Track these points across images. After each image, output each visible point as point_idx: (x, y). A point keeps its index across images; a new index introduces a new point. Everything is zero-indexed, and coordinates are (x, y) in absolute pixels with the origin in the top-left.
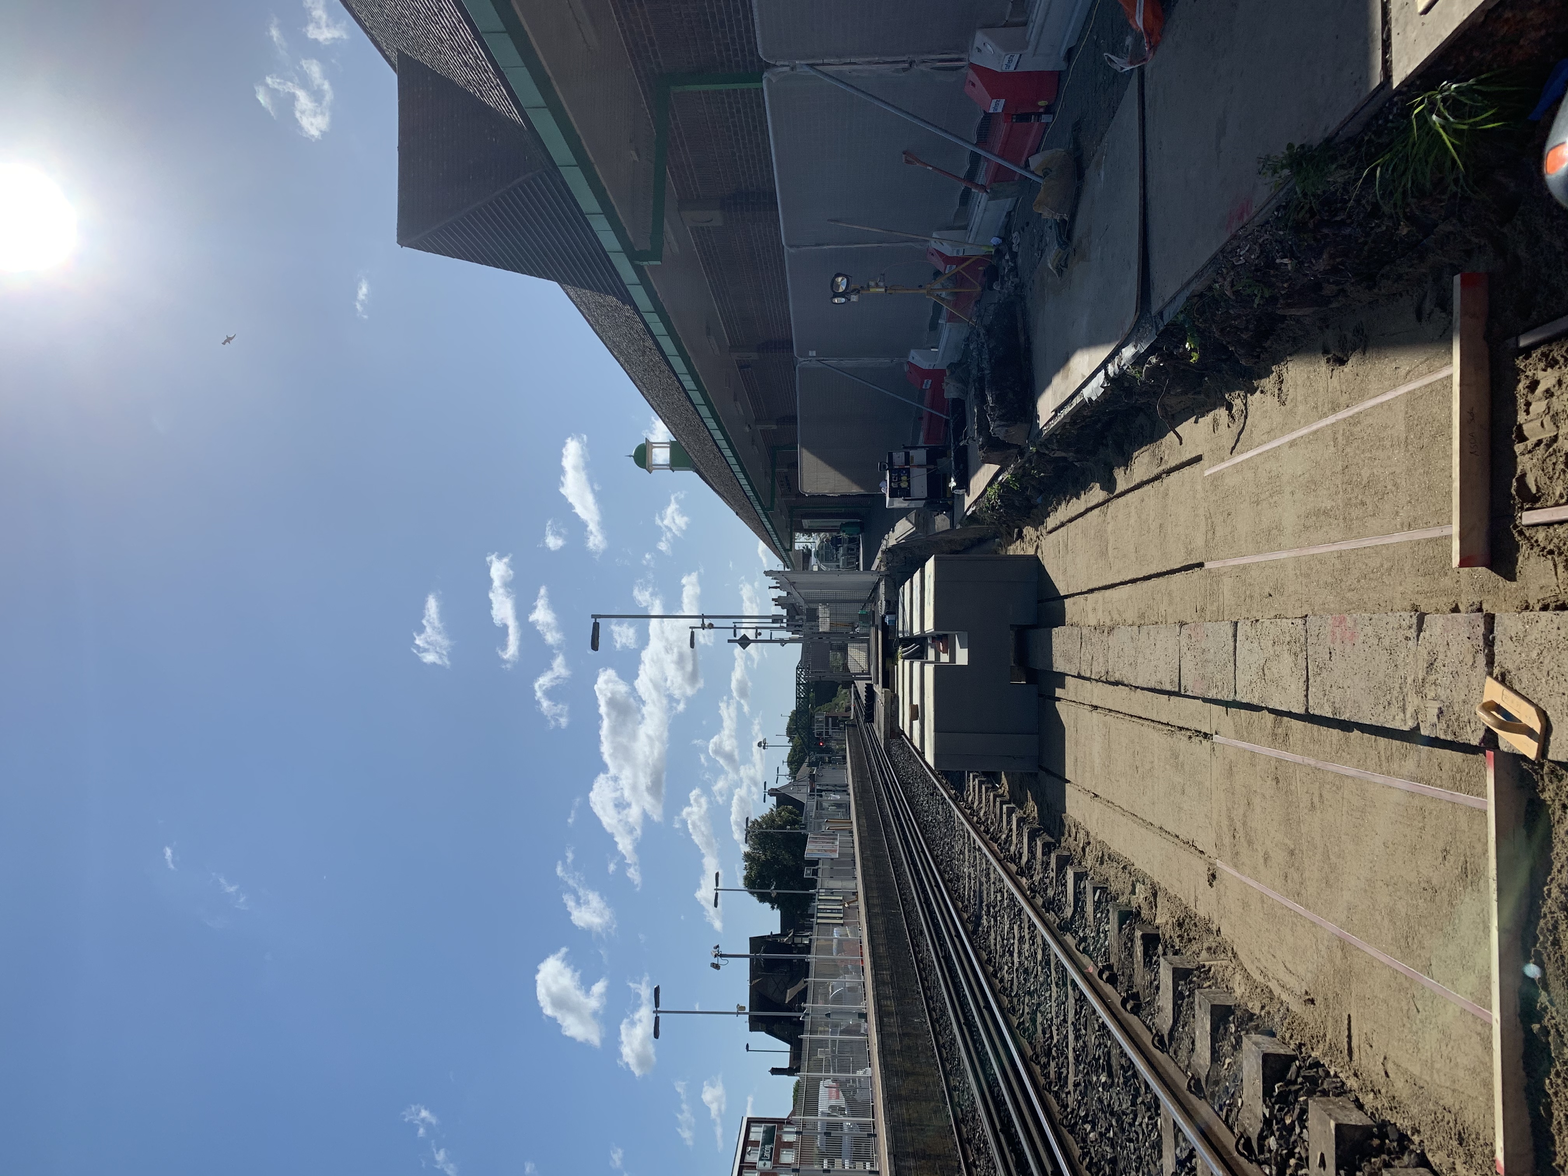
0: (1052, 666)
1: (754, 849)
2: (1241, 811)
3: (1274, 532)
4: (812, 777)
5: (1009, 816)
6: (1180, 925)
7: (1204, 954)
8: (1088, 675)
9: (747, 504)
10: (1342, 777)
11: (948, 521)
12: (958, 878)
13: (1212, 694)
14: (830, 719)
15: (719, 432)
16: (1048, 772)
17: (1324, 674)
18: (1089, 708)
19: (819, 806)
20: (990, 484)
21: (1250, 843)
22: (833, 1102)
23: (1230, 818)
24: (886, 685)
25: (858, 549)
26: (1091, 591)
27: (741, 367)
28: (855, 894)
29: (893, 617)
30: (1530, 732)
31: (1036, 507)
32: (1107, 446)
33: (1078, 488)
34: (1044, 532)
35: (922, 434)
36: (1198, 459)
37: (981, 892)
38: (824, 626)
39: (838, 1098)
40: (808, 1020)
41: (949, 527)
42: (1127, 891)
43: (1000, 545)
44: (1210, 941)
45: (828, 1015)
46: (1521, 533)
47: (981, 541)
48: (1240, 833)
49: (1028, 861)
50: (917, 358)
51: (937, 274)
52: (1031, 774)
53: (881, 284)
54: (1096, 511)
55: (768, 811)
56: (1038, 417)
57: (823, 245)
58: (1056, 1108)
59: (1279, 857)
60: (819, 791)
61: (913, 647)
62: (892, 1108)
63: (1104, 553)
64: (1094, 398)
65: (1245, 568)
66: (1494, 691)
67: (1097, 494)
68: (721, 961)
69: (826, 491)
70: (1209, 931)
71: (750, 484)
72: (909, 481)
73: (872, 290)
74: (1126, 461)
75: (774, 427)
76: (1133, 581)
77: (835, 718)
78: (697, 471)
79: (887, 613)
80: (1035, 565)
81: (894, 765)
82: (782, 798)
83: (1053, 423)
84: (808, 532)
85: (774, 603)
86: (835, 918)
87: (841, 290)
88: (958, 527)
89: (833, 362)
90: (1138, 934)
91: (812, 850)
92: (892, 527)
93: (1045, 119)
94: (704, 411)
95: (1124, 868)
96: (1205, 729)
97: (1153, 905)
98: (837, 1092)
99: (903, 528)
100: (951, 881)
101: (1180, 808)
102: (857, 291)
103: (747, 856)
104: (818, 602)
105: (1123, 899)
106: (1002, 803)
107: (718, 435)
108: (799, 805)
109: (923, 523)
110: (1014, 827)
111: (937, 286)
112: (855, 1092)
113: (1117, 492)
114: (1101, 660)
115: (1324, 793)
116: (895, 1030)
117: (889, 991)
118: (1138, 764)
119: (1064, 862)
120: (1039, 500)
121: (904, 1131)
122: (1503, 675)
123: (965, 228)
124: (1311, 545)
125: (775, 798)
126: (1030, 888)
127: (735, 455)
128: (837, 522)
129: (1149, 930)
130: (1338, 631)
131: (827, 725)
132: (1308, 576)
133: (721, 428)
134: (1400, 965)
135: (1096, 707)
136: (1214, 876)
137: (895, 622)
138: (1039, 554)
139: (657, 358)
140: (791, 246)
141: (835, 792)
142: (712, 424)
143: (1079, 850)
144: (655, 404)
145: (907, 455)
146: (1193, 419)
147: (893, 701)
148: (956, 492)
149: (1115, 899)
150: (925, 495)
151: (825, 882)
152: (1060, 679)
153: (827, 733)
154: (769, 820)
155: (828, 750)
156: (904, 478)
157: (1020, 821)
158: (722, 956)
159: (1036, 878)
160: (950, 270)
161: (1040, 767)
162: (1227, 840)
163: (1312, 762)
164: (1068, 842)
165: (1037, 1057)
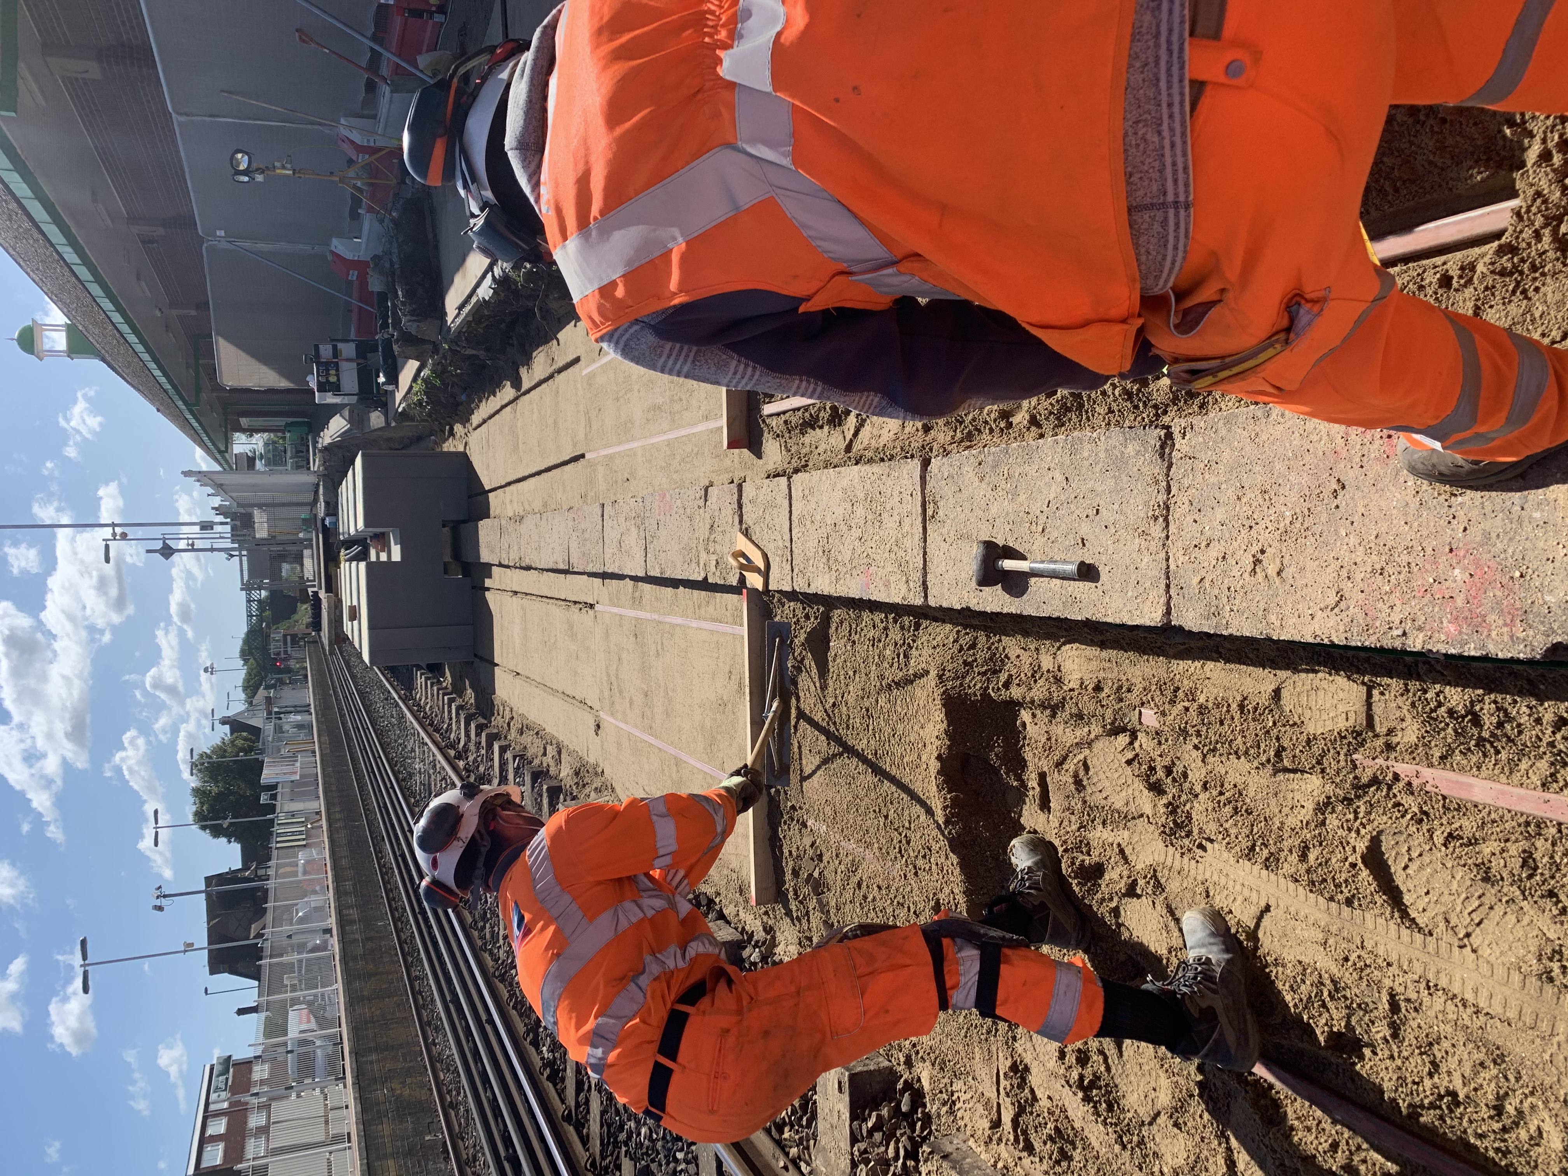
0: (479, 558)
1: (205, 782)
2: (615, 666)
3: (629, 425)
4: (269, 700)
5: (450, 706)
6: (577, 774)
7: (593, 794)
8: (506, 563)
9: (166, 398)
10: (673, 626)
11: (383, 419)
12: (411, 775)
13: (589, 569)
14: (289, 638)
15: (117, 314)
16: (481, 658)
17: (655, 540)
18: (510, 594)
19: (279, 729)
20: (415, 380)
21: (621, 692)
22: (304, 1027)
23: (608, 675)
24: (329, 589)
25: (308, 451)
26: (509, 484)
27: (144, 242)
28: (318, 813)
29: (333, 519)
30: (757, 570)
31: (462, 404)
32: (513, 345)
33: (492, 387)
34: (471, 429)
35: (353, 330)
36: (577, 360)
37: (430, 785)
38: (262, 532)
39: (309, 1021)
40: (267, 945)
41: (383, 424)
42: (540, 754)
43: (436, 443)
44: (597, 783)
45: (290, 937)
46: (764, 421)
47: (419, 439)
48: (615, 687)
49: (465, 744)
50: (340, 247)
51: (351, 162)
52: (467, 663)
53: (289, 166)
54: (508, 408)
55: (218, 741)
56: (446, 314)
57: (218, 116)
58: (490, 963)
59: (639, 699)
60: (276, 713)
61: (356, 549)
62: (354, 1010)
63: (516, 448)
64: (487, 298)
65: (611, 457)
66: (742, 544)
67: (507, 392)
68: (164, 902)
69: (250, 384)
70: (596, 774)
71: (165, 374)
72: (338, 375)
73: (278, 171)
74: (527, 360)
75: (193, 313)
76: (539, 473)
77: (294, 636)
78: (104, 360)
79: (327, 515)
80: (463, 461)
81: (353, 677)
82: (235, 725)
83: (458, 321)
84: (251, 431)
85: (214, 512)
86: (299, 840)
87: (241, 168)
88: (393, 424)
89: (247, 244)
90: (545, 787)
91: (268, 775)
92: (325, 424)
93: (439, 18)
94: (96, 290)
95: (537, 733)
96: (590, 601)
97: (559, 762)
98: (308, 1016)
99: (337, 426)
100: (404, 780)
101: (576, 673)
102: (261, 171)
103: (196, 792)
104: (253, 505)
105: (536, 762)
106: (444, 695)
107: (117, 318)
108: (256, 731)
109: (358, 420)
110: (454, 715)
111: (351, 173)
112: (325, 1010)
113: (523, 390)
114: (516, 548)
115: (665, 642)
116: (357, 936)
117: (352, 900)
118: (546, 639)
119: (492, 738)
120: (463, 397)
121: (367, 1029)
122: (747, 529)
123: (374, 117)
124: (652, 435)
125: (228, 727)
126: (465, 768)
127: (142, 342)
128: (280, 422)
129: (554, 783)
130: (662, 504)
131: (285, 643)
132: (650, 461)
133: (119, 309)
134: (707, 768)
135: (516, 593)
136: (598, 726)
137: (336, 524)
138: (468, 451)
139: (27, 225)
140: (181, 114)
141: (297, 712)
142: (107, 305)
143: (505, 725)
144: (37, 279)
145: (335, 348)
146: (573, 323)
147: (337, 604)
148: (386, 387)
149: (531, 762)
150: (356, 390)
151: (285, 805)
152: (486, 569)
153: (286, 652)
154: (220, 750)
155: (289, 670)
156: (333, 372)
157: (460, 708)
158: (165, 896)
159: (471, 759)
160: (363, 159)
161: (476, 655)
162: (607, 693)
163: (656, 616)
164: (497, 721)
165: (476, 923)
